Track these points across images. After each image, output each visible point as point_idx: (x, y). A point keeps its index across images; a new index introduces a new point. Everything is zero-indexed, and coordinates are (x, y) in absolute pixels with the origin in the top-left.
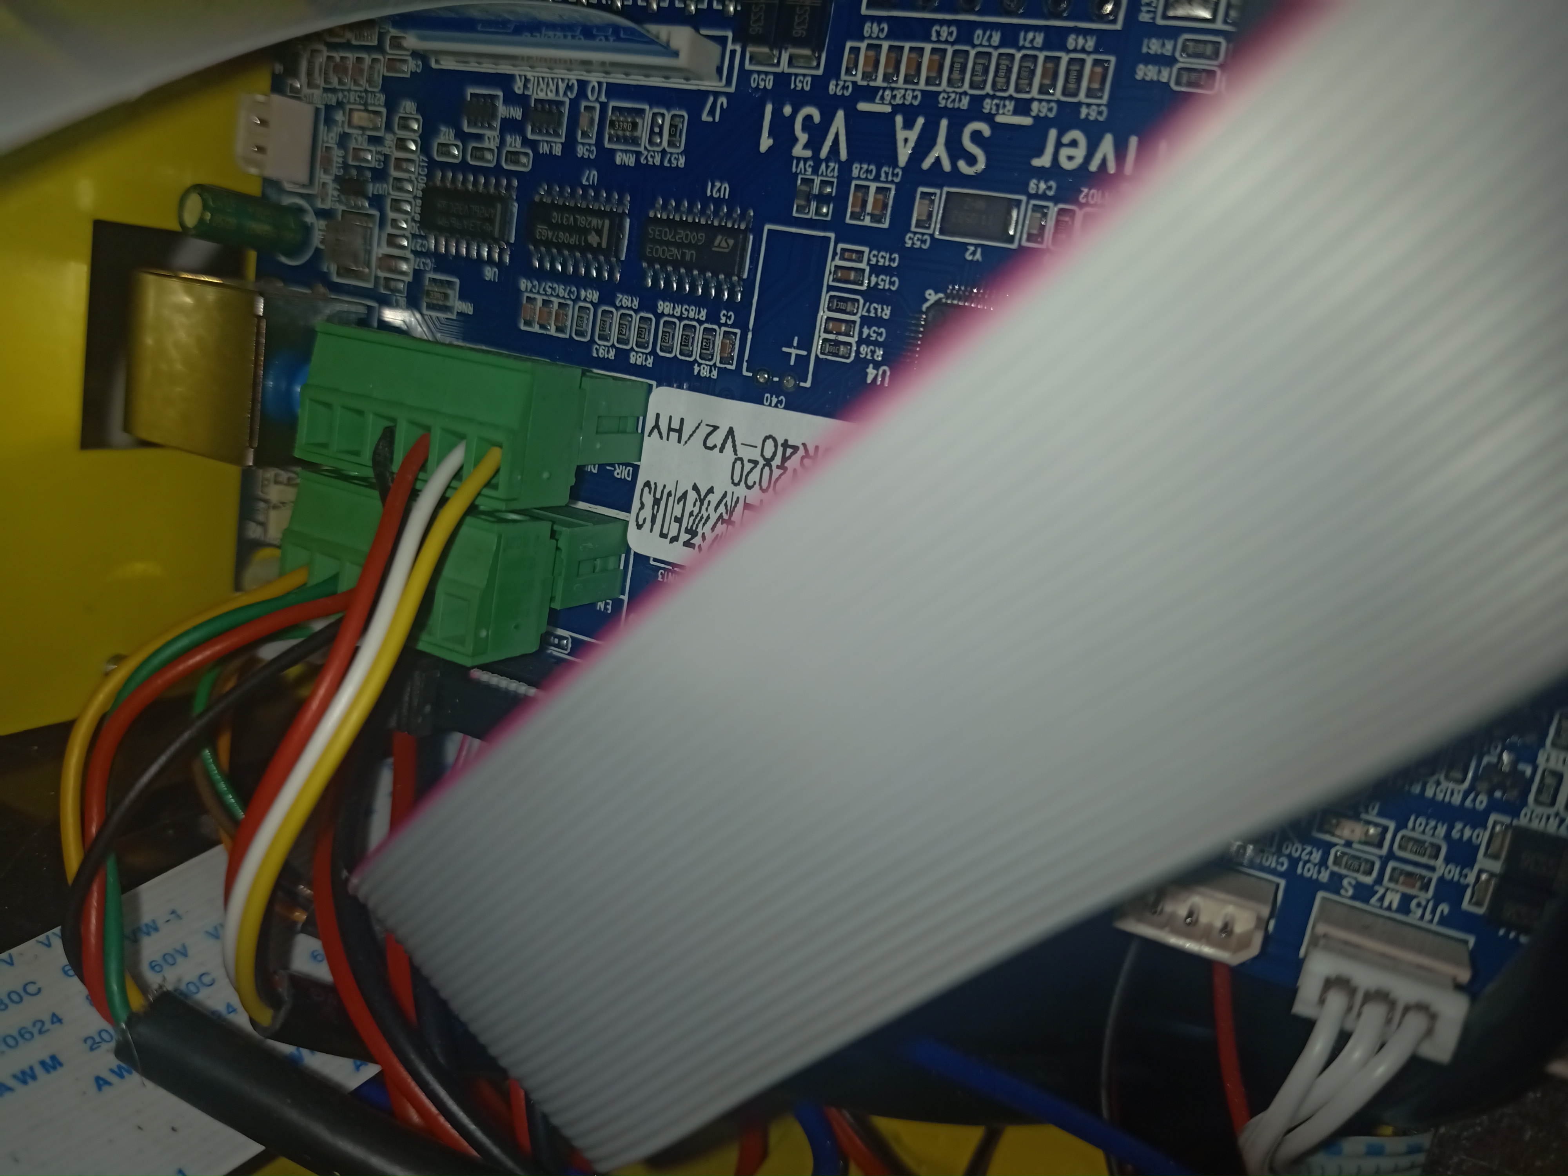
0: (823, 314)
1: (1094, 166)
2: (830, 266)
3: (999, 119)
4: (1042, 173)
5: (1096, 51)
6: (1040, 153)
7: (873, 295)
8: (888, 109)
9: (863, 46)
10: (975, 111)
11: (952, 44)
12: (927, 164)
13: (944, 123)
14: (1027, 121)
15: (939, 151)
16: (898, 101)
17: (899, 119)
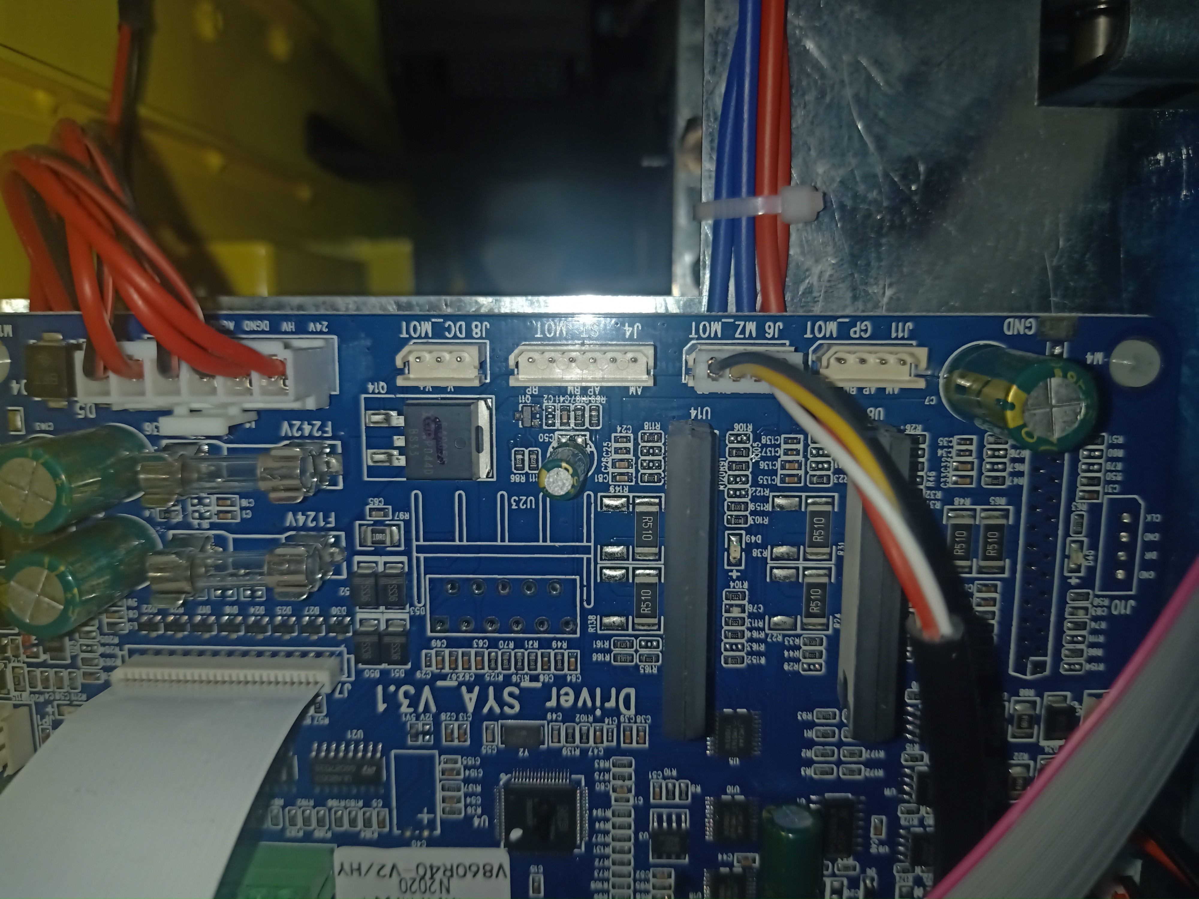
0: (439, 795)
2: (438, 769)
3: (523, 684)
4: (552, 710)
5: (568, 648)
6: (550, 699)
7: (468, 780)
8: (454, 683)
10: (507, 681)
11: (487, 648)
12: (486, 710)
13: (491, 689)
14: (539, 685)
15: (491, 702)
16: (461, 679)
17: (464, 689)
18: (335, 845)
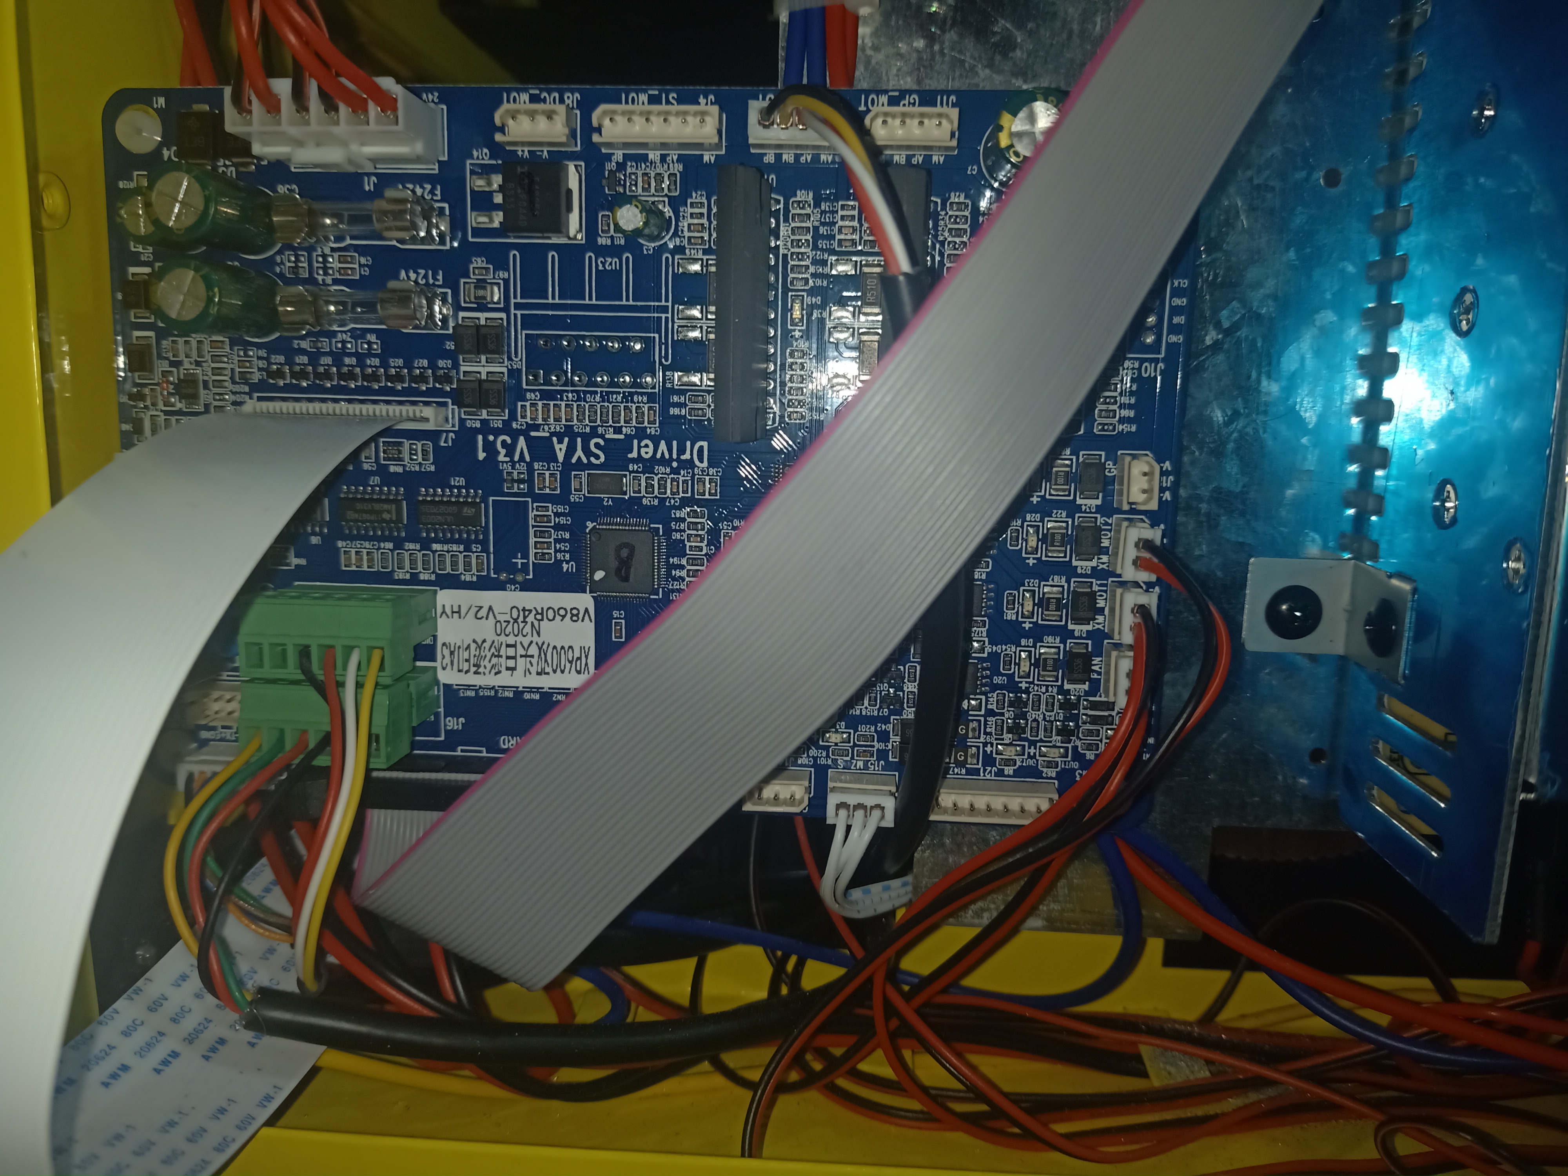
0: (532, 540)
1: (659, 456)
2: (531, 515)
3: (607, 436)
4: (633, 461)
5: (648, 403)
6: (631, 451)
7: (558, 527)
8: (548, 434)
9: (528, 404)
10: (594, 433)
11: (576, 401)
12: (574, 460)
13: (579, 440)
14: (622, 437)
15: (579, 453)
16: (552, 430)
17: (555, 439)
18: (438, 588)
